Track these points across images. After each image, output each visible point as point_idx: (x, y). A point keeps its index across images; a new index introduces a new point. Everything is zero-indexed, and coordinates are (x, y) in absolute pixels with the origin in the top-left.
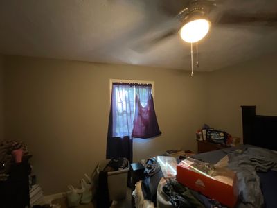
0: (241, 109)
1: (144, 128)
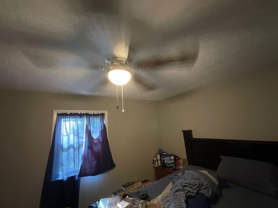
0: (182, 133)
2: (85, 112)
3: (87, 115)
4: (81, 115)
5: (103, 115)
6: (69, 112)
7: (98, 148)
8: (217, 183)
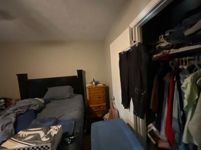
0: (17, 76)
8: (43, 102)
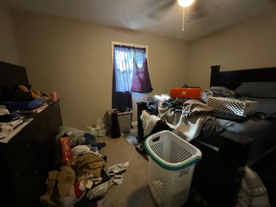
1: (140, 85)
2: (131, 45)
3: (133, 48)
4: (129, 48)
5: (144, 49)
6: (121, 44)
7: (141, 76)
